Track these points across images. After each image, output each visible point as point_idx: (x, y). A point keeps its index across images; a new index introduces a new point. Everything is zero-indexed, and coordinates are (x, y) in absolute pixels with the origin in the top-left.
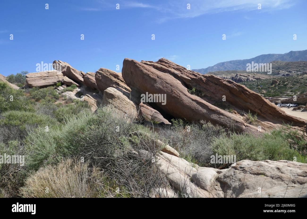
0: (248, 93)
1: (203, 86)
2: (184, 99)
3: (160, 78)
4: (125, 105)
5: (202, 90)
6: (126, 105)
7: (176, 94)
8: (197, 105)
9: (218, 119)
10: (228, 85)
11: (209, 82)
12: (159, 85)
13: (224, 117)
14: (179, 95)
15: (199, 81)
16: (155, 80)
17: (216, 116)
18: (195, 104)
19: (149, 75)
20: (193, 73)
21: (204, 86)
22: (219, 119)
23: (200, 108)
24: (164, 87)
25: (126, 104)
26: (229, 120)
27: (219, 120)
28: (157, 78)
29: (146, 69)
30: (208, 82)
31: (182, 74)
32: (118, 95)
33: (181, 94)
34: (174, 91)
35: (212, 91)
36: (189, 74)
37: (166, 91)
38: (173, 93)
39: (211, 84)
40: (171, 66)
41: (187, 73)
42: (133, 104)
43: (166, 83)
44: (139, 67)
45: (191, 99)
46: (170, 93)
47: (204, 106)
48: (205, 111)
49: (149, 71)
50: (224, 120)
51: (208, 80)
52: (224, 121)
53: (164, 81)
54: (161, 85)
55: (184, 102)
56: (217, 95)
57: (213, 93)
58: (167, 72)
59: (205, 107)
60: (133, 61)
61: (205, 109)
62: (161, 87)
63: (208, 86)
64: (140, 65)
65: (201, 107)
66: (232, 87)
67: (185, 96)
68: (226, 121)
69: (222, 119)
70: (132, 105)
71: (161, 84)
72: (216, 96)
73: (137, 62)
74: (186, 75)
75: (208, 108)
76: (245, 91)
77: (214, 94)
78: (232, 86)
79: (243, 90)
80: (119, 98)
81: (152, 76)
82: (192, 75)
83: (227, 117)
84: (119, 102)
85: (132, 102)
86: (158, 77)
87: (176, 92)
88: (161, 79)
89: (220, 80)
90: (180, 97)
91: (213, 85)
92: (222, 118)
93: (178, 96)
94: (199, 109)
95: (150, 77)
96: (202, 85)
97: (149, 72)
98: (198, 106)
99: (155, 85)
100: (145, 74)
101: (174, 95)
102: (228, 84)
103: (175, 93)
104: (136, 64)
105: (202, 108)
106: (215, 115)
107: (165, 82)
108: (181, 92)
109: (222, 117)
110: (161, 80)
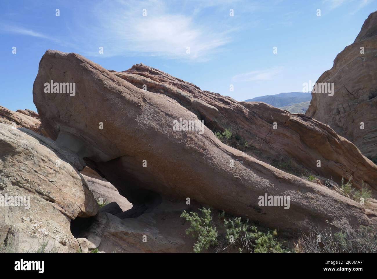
0: (337, 140)
1: (243, 126)
2: (215, 156)
3: (150, 104)
4: (49, 176)
5: (241, 134)
6: (54, 175)
7: (195, 144)
8: (245, 168)
9: (304, 202)
10: (303, 124)
11: (256, 118)
12: (149, 119)
13: (317, 195)
14: (202, 145)
15: (236, 114)
16: (137, 107)
17: (298, 193)
18: (241, 166)
19: (121, 93)
20: (220, 97)
21: (245, 125)
22: (307, 202)
23: (255, 177)
24: (161, 126)
25: (52, 171)
26: (329, 203)
27: (306, 204)
28: (142, 103)
29: (111, 79)
30: (254, 116)
31: (196, 97)
32: (28, 143)
33: (206, 142)
34: (189, 135)
35: (263, 136)
36: (210, 98)
37: (170, 135)
38: (187, 141)
39: (260, 122)
40: (165, 80)
41: (206, 96)
42: (74, 170)
43: (167, 115)
44: (92, 72)
45: (229, 155)
46: (179, 140)
47: (261, 171)
48: (268, 184)
49: (122, 84)
50: (319, 203)
51: (253, 112)
52: (318, 205)
53: (160, 111)
54: (155, 120)
55: (216, 161)
56: (274, 146)
57: (265, 140)
58: (162, 91)
59: (265, 174)
60: (74, 57)
61: (265, 179)
62: (154, 124)
63: (254, 126)
64: (96, 69)
65: (255, 173)
66: (312, 127)
67: (215, 149)
68: (322, 205)
69: (313, 201)
70: (70, 174)
71: (152, 118)
72: (271, 148)
73: (84, 59)
74: (206, 100)
75: (274, 175)
76: (333, 137)
77: (268, 143)
78: (310, 126)
79: (329, 134)
80: (28, 154)
81: (128, 97)
82: (217, 100)
83: (324, 196)
84: (31, 166)
85: (68, 166)
86: (145, 100)
87: (195, 139)
88: (152, 105)
89: (282, 114)
90: (204, 150)
91: (265, 124)
92: (313, 199)
93: (200, 147)
94: (252, 179)
95: (123, 98)
96: (242, 123)
97: (120, 85)
98: (248, 170)
99: (138, 120)
100: (109, 90)
101: (191, 144)
102: (302, 121)
103: (192, 139)
104: (83, 64)
105: (257, 175)
106: (294, 192)
107: (164, 114)
108: (205, 138)
109: (313, 197)
110: (152, 107)
